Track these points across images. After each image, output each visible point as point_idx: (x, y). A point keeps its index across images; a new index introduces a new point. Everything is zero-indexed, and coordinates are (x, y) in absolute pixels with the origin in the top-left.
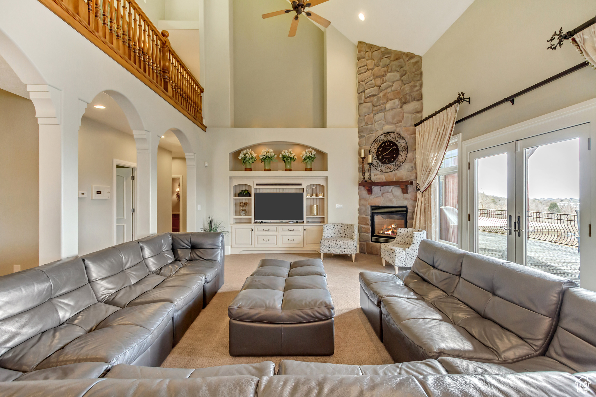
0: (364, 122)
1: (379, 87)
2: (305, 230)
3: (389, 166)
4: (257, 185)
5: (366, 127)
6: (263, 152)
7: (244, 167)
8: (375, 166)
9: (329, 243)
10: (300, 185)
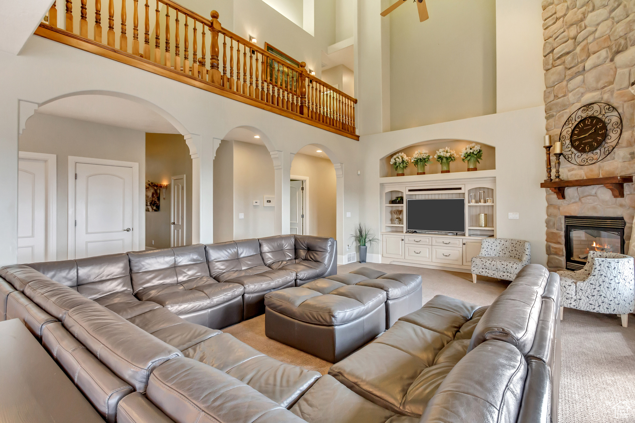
0: (553, 95)
1: (575, 38)
2: (464, 244)
3: (590, 155)
4: (410, 191)
5: (556, 101)
6: (416, 154)
7: (396, 173)
8: (568, 157)
9: (483, 263)
10: (460, 189)
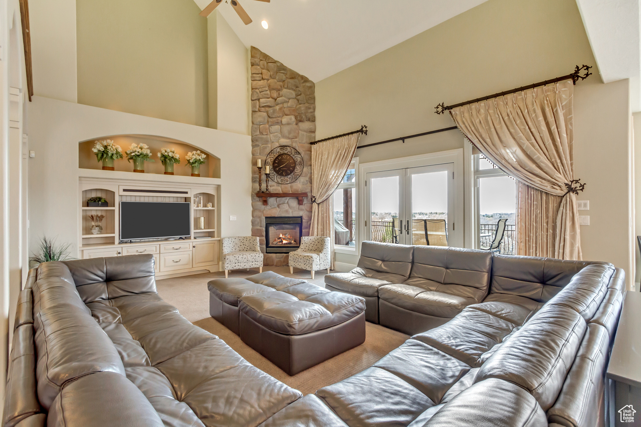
0: (259, 131)
1: (276, 100)
2: (194, 247)
3: (286, 178)
4: (124, 190)
5: (260, 136)
6: (133, 147)
8: (271, 177)
10: (186, 193)
